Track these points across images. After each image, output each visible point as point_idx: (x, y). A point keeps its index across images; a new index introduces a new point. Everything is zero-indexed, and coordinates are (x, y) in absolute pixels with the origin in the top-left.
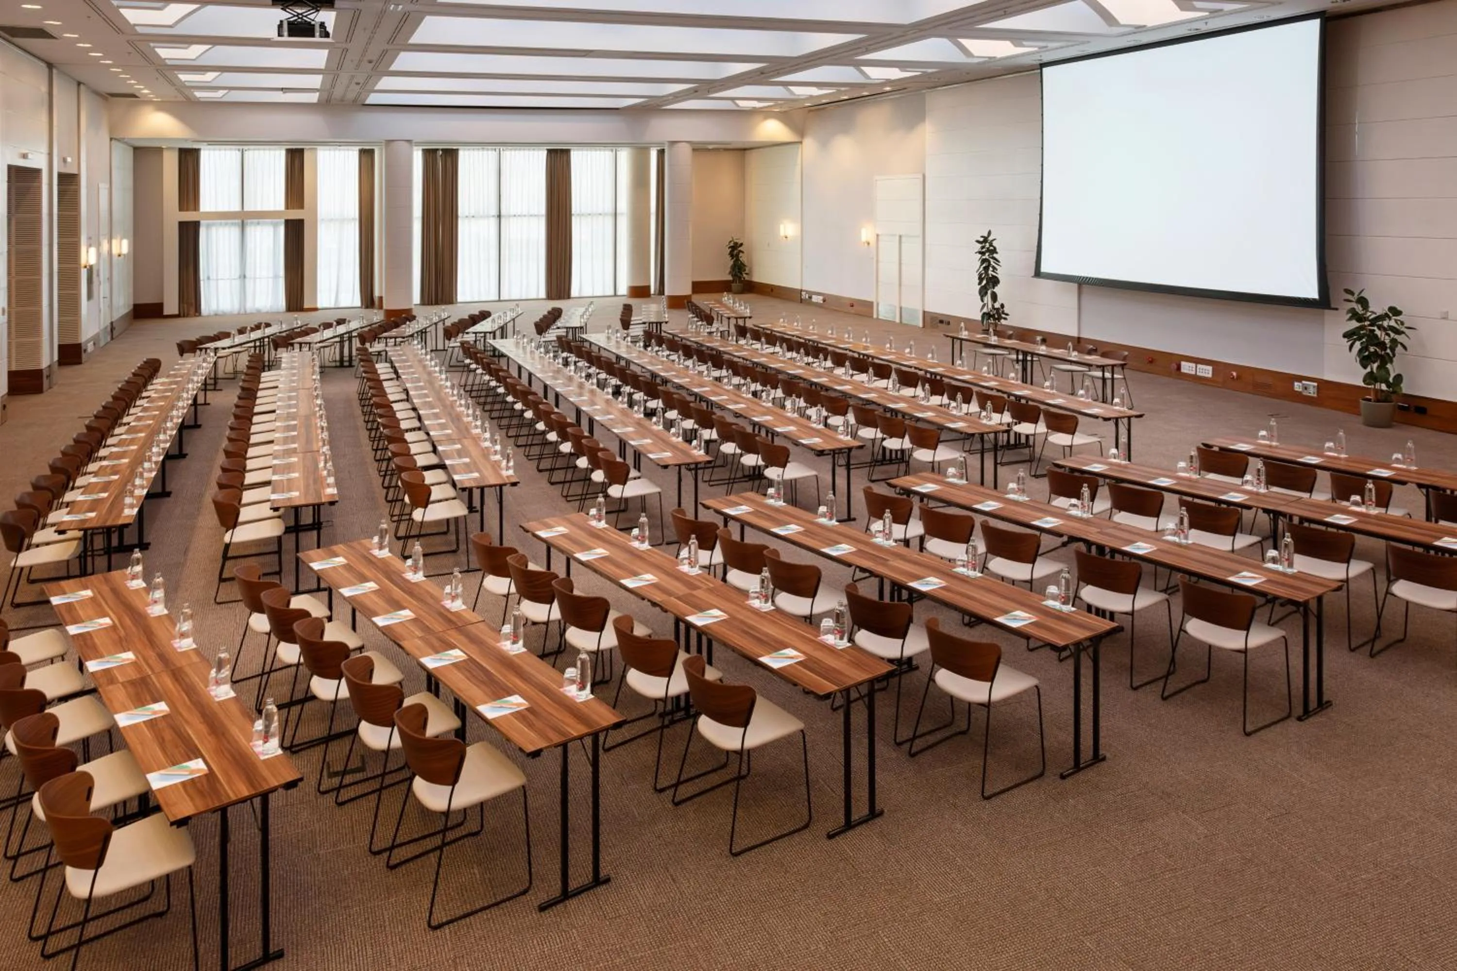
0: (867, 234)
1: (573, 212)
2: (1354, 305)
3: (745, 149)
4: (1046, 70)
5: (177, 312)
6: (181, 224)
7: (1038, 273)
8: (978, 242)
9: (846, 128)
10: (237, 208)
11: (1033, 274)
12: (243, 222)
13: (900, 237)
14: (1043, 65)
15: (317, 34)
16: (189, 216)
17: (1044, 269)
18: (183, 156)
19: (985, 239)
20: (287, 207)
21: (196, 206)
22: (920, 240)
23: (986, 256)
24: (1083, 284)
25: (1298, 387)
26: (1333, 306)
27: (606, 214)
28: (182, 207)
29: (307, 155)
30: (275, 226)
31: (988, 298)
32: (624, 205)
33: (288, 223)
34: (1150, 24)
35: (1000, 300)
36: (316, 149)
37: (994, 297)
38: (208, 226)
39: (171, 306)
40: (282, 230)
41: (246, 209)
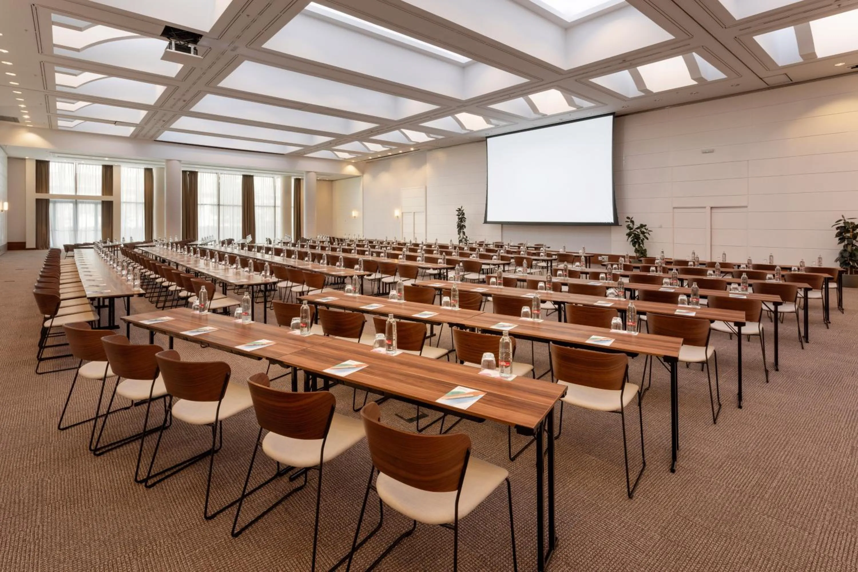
0: (397, 213)
1: (255, 205)
2: (629, 223)
3: (332, 181)
4: (488, 140)
5: (34, 247)
6: (38, 201)
7: (486, 222)
8: (457, 211)
9: (386, 169)
10: (73, 193)
11: (483, 222)
12: (76, 201)
13: (414, 213)
14: (487, 137)
15: (192, 52)
16: (42, 196)
17: (489, 220)
18: (39, 164)
19: (460, 210)
20: (103, 194)
21: (47, 190)
22: (424, 214)
23: (460, 216)
24: (503, 224)
25: (600, 258)
26: (620, 224)
27: (270, 206)
28: (38, 190)
29: (115, 169)
30: (96, 204)
31: (462, 234)
32: (279, 202)
33: (103, 203)
34: (549, 114)
35: (466, 234)
36: (120, 166)
37: (464, 233)
38: (55, 202)
39: (31, 243)
40: (100, 207)
41: (78, 194)
